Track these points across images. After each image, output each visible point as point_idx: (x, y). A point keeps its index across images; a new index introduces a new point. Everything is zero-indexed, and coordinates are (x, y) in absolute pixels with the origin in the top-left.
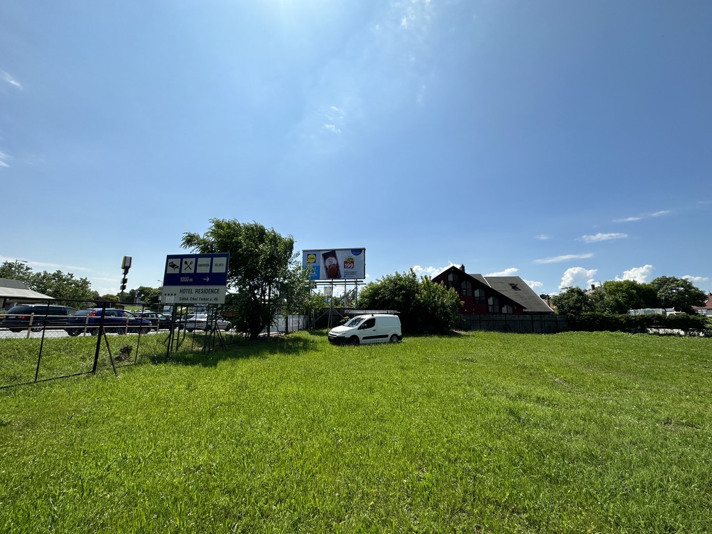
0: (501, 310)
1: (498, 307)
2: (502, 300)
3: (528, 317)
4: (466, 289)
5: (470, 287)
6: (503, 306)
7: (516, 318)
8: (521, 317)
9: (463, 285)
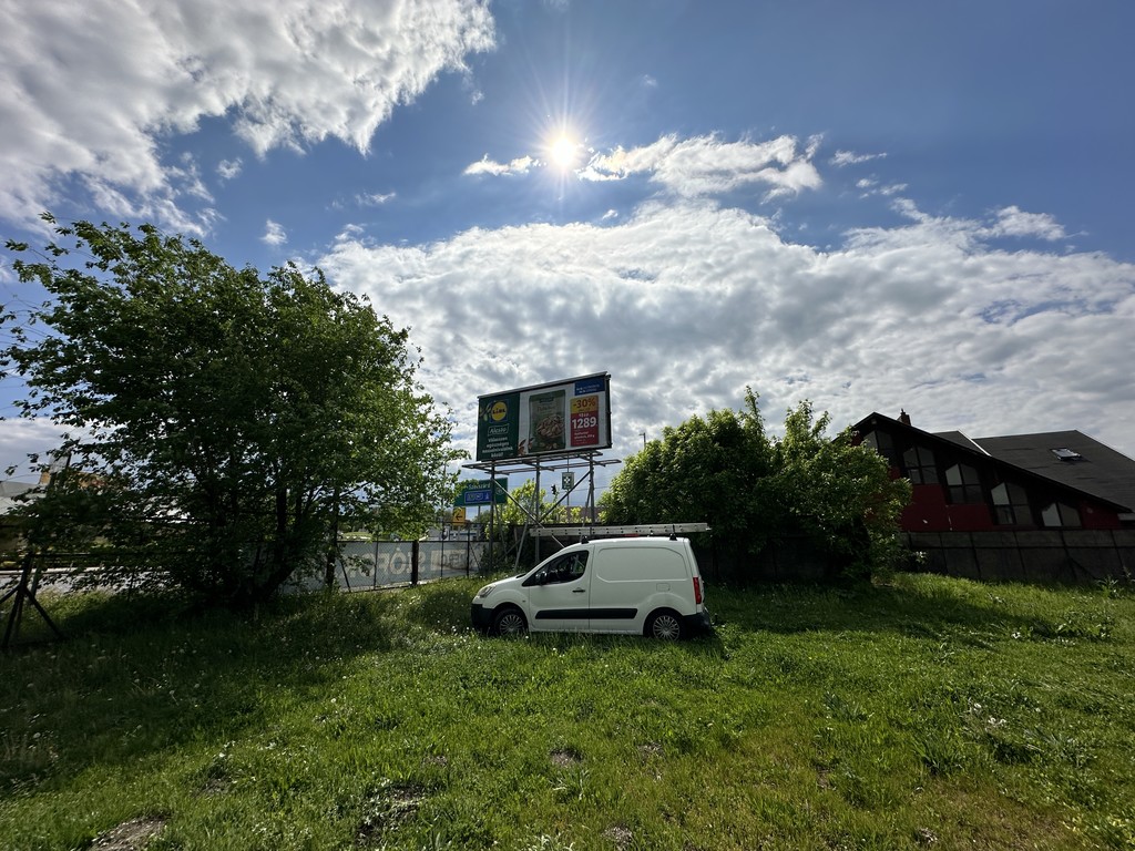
0: (1038, 518)
1: (1027, 509)
2: (1039, 490)
4: (920, 468)
5: (933, 464)
6: (1046, 506)
7: (1103, 539)
9: (910, 457)
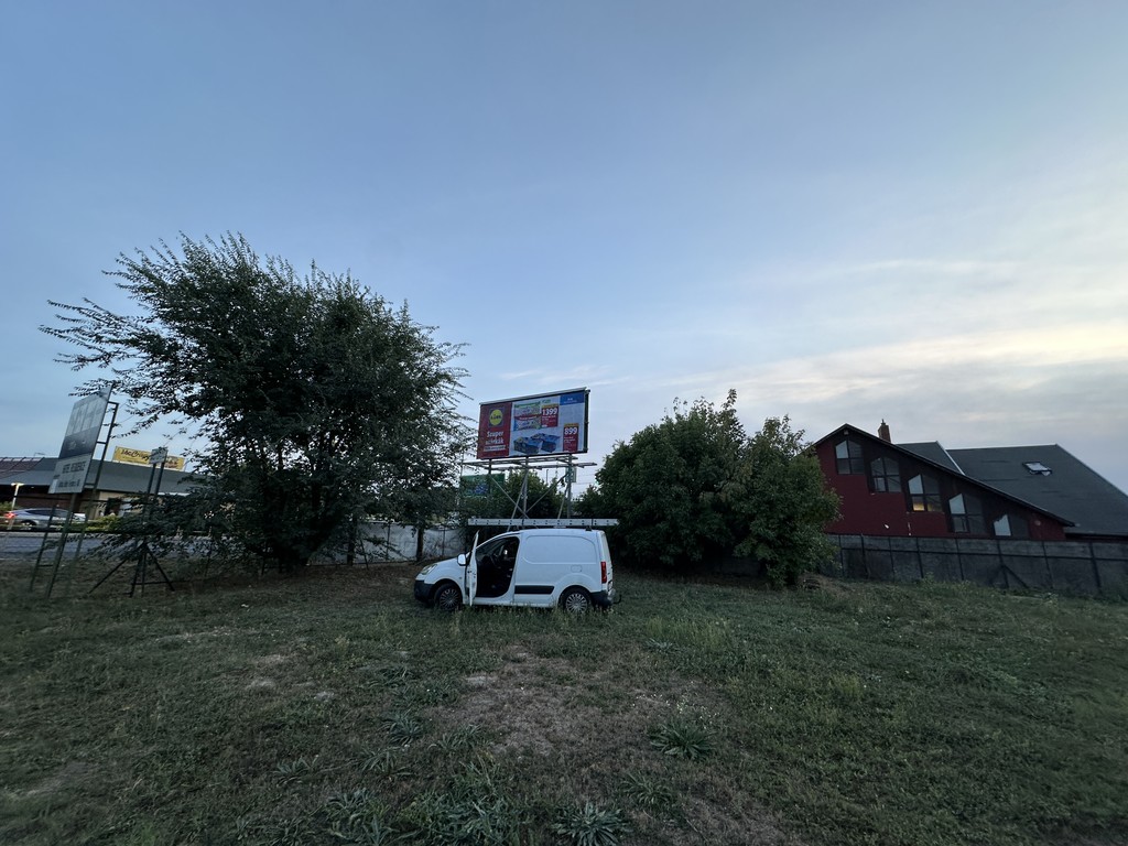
0: (992, 530)
1: (980, 519)
2: (991, 502)
3: (1077, 548)
4: (885, 477)
5: (897, 473)
8: (1053, 549)
